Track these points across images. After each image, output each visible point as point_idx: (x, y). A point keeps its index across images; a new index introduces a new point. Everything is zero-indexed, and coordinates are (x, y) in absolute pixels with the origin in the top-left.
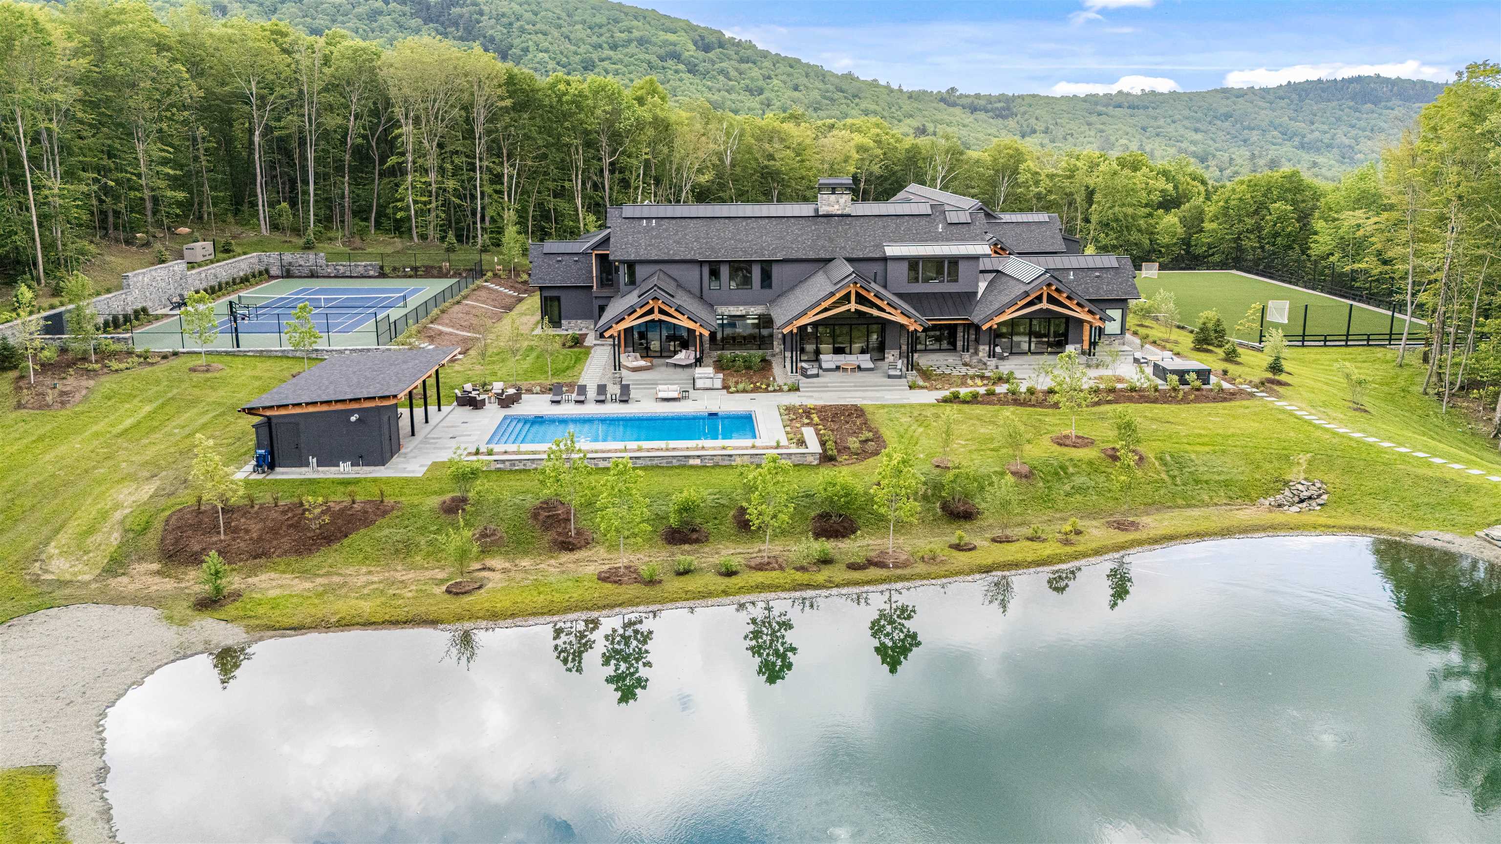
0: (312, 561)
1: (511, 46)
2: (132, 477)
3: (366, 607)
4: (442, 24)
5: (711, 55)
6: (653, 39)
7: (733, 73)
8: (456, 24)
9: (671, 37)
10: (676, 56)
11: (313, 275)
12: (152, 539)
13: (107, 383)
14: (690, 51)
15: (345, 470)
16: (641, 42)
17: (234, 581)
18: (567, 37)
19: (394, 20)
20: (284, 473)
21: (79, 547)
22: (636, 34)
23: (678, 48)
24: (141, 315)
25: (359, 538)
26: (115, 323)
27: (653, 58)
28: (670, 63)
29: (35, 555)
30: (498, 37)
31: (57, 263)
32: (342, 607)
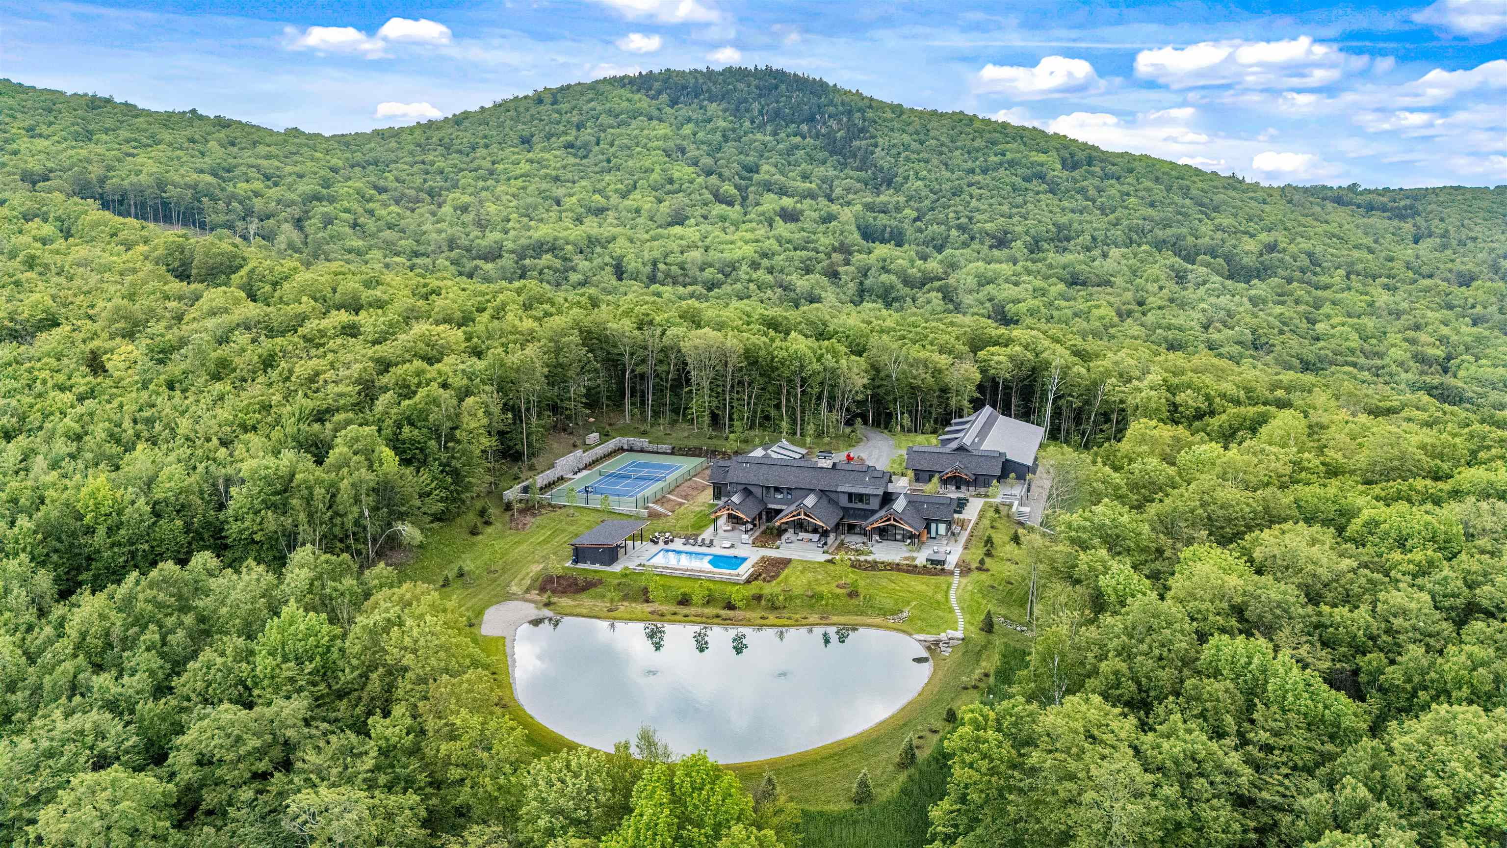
0: (577, 596)
1: (896, 175)
2: (537, 562)
3: (585, 611)
4: (844, 156)
5: (1076, 174)
6: (1024, 161)
7: (1092, 192)
8: (855, 156)
9: (1042, 158)
10: (1041, 177)
11: (642, 451)
12: (538, 584)
13: (538, 520)
14: (1057, 171)
15: (598, 567)
16: (1012, 163)
17: (554, 599)
18: (946, 165)
19: (807, 154)
20: (581, 566)
21: (519, 584)
22: (1009, 156)
23: (1044, 169)
24: (561, 479)
25: (592, 591)
26: (550, 485)
27: (1018, 180)
28: (1035, 185)
29: (508, 585)
30: (886, 166)
31: (534, 454)
32: (578, 610)
